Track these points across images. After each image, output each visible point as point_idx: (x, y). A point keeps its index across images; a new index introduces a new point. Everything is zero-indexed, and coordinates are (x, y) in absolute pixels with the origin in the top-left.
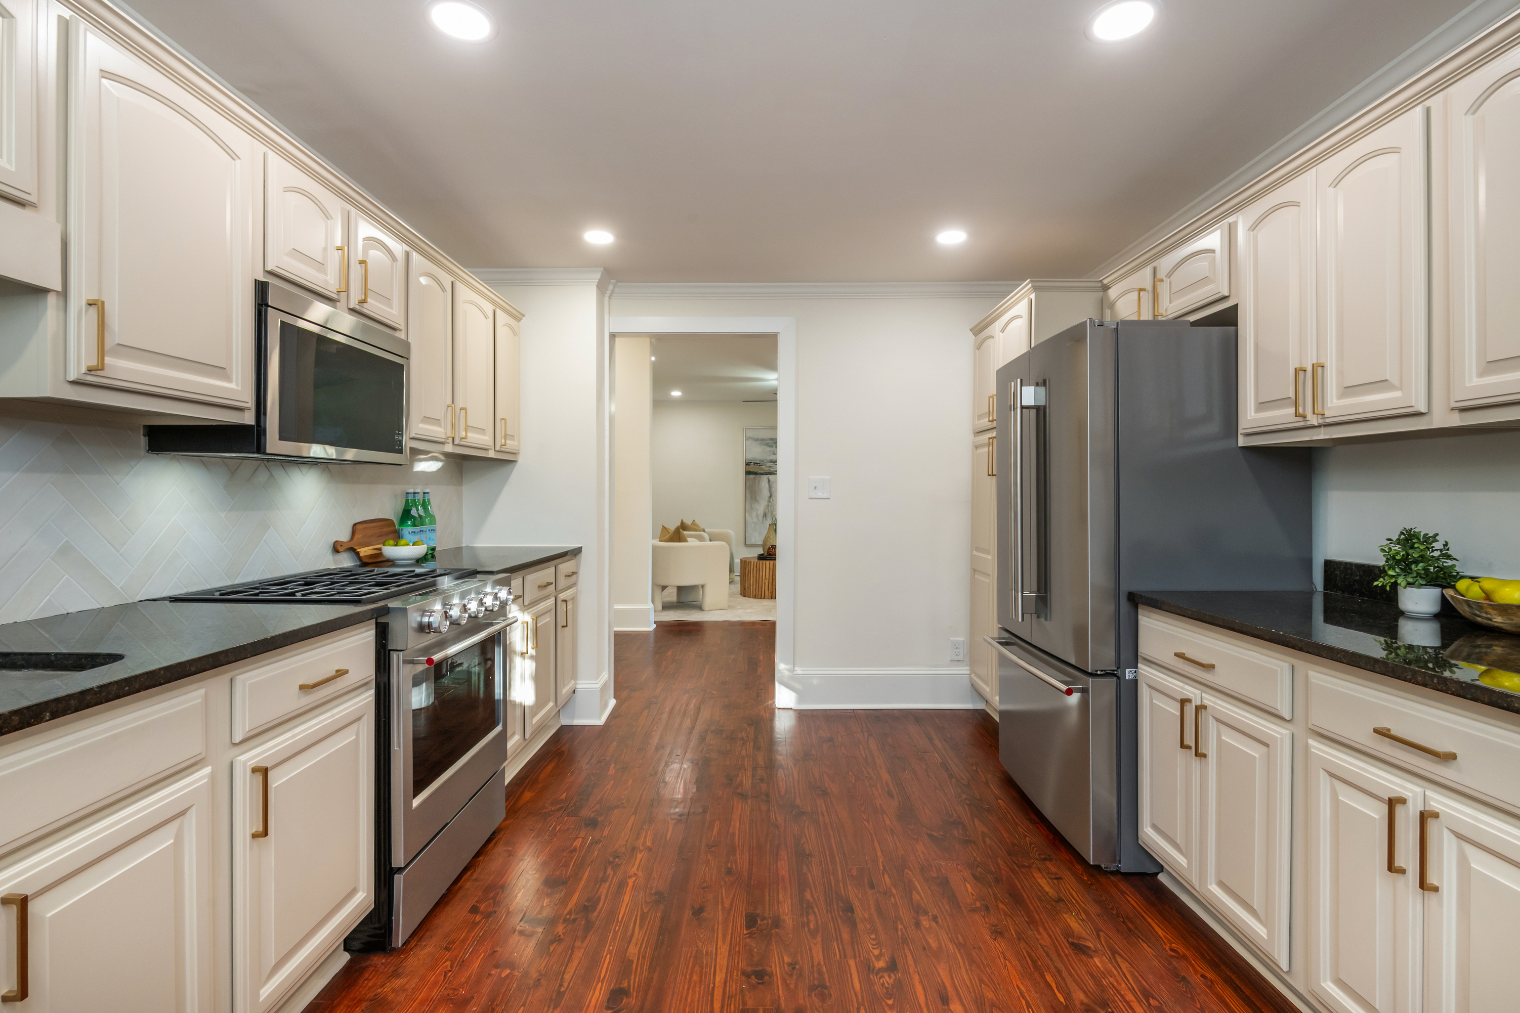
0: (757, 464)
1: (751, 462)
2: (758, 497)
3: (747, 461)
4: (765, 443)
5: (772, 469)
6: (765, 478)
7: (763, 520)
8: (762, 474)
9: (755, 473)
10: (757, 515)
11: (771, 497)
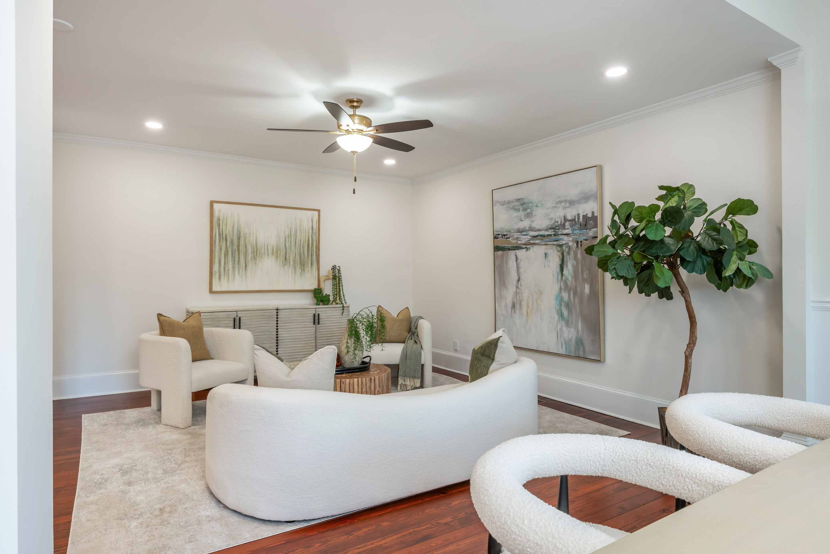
0: (505, 235)
1: (499, 235)
2: (506, 281)
3: (495, 233)
4: (511, 207)
5: (519, 242)
6: (512, 254)
7: (512, 312)
8: (509, 249)
9: (503, 249)
10: (506, 306)
11: (519, 280)
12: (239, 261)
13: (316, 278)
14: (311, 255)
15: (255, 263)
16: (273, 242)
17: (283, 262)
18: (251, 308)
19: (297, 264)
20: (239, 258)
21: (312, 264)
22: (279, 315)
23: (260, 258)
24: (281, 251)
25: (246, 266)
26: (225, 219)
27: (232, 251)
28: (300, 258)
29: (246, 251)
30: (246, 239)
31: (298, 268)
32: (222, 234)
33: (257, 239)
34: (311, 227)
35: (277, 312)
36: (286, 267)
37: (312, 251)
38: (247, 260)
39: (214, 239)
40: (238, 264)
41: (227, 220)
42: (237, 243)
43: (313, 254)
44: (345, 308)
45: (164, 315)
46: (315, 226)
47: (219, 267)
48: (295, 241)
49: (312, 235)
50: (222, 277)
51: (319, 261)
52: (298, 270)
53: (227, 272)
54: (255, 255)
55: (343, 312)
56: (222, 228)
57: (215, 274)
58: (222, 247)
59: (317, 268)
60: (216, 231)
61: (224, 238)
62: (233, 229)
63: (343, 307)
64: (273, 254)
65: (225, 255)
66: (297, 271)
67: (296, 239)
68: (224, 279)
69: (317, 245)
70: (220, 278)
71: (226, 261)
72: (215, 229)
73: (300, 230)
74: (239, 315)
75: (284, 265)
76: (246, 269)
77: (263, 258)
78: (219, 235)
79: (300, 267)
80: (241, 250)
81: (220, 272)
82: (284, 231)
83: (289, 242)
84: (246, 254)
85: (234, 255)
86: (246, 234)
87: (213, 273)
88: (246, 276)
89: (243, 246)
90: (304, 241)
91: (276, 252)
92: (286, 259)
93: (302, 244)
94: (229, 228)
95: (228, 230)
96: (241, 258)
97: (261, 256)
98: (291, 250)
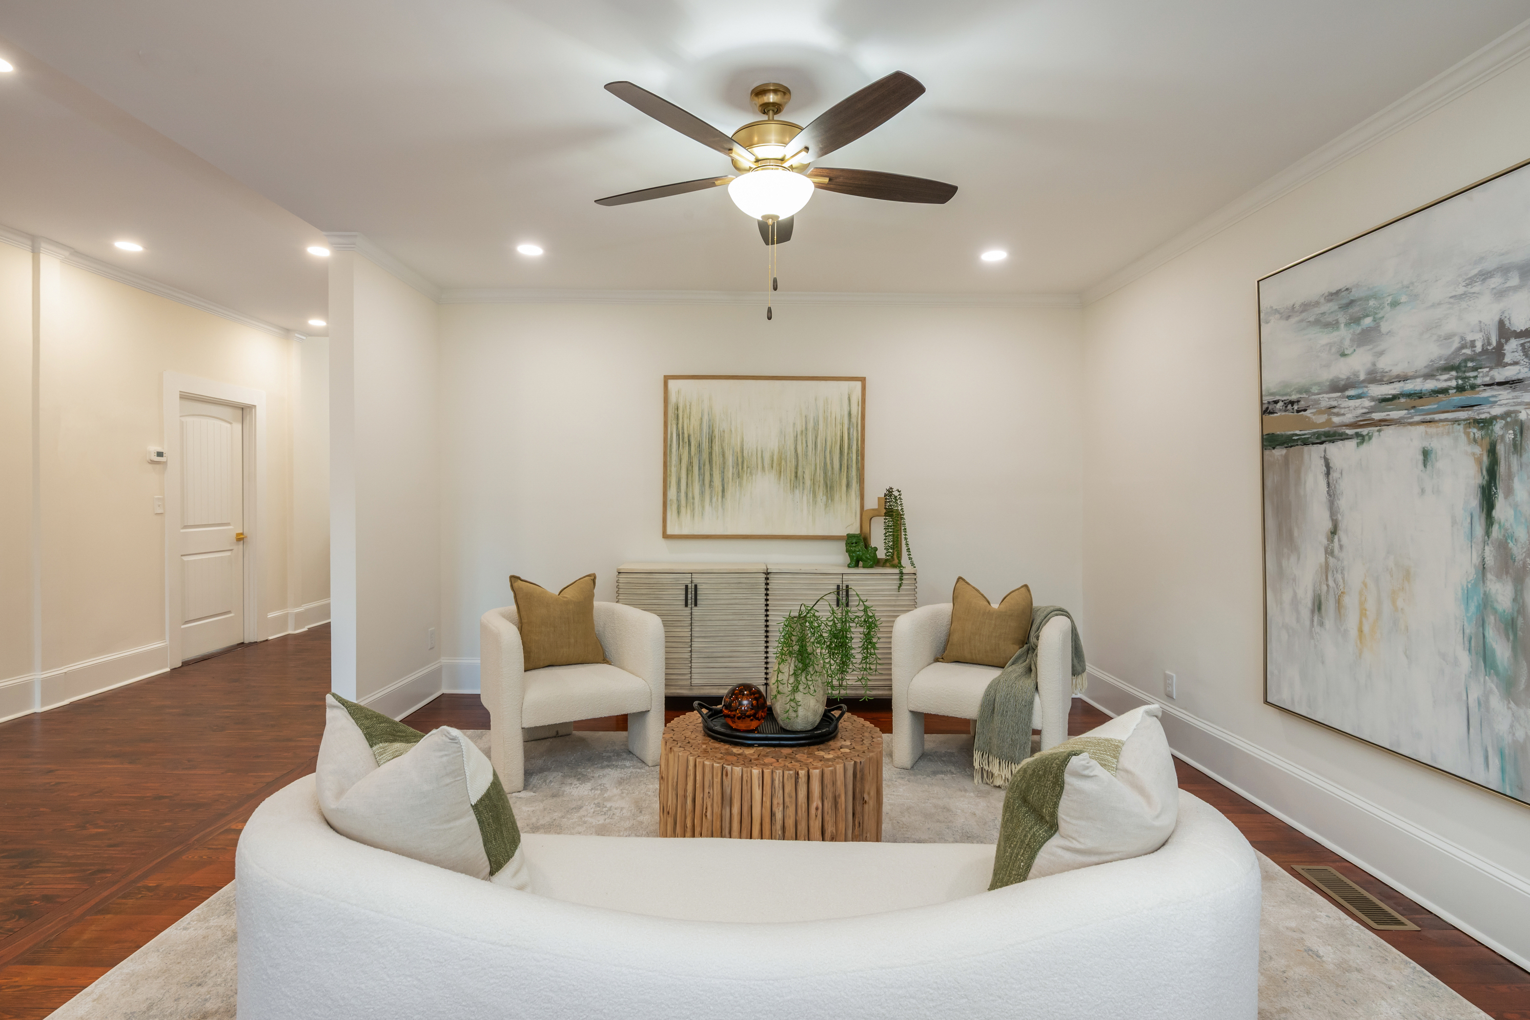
0: (1292, 403)
1: (1276, 402)
2: (1296, 534)
3: (1266, 399)
4: (1312, 319)
5: (1336, 420)
6: (1314, 454)
7: (1312, 621)
8: (1306, 442)
9: (1287, 442)
10: (1295, 602)
11: (1334, 532)
12: (711, 481)
13: (856, 513)
14: (846, 467)
15: (740, 485)
16: (773, 445)
17: (792, 482)
18: (716, 568)
19: (819, 486)
20: (711, 475)
21: (848, 486)
22: (770, 584)
23: (748, 475)
24: (788, 462)
25: (723, 491)
26: (688, 407)
27: (699, 463)
28: (825, 473)
29: (724, 463)
30: (723, 441)
31: (821, 494)
32: (683, 433)
33: (743, 441)
34: (846, 414)
35: (767, 579)
36: (797, 492)
37: (849, 459)
38: (726, 480)
39: (669, 443)
40: (711, 486)
41: (690, 408)
42: (709, 448)
43: (852, 466)
44: (904, 577)
45: (522, 578)
46: (855, 410)
47: (678, 492)
48: (814, 443)
49: (849, 429)
50: (683, 510)
51: (864, 479)
52: (821, 497)
53: (692, 500)
54: (740, 470)
55: (900, 585)
56: (683, 422)
57: (671, 505)
58: (683, 457)
59: (858, 493)
60: (672, 428)
61: (686, 440)
62: (701, 424)
63: (901, 573)
64: (772, 467)
65: (687, 470)
66: (819, 500)
67: (816, 438)
68: (686, 513)
69: (860, 448)
70: (679, 512)
71: (690, 482)
72: (671, 424)
73: (826, 419)
74: (696, 581)
75: (794, 488)
76: (723, 496)
77: (754, 476)
78: (678, 435)
79: (825, 491)
80: (716, 462)
81: (678, 501)
82: (794, 424)
83: (802, 443)
84: (724, 468)
85: (702, 471)
86: (724, 431)
87: (668, 502)
88: (723, 509)
89: (719, 454)
90: (832, 440)
91: (777, 464)
92: (796, 476)
93: (828, 447)
94: (695, 422)
95: (692, 425)
96: (714, 475)
97: (751, 472)
98: (807, 458)
